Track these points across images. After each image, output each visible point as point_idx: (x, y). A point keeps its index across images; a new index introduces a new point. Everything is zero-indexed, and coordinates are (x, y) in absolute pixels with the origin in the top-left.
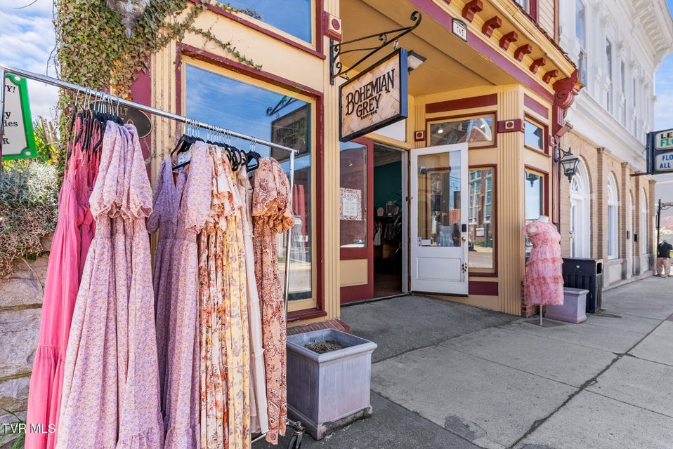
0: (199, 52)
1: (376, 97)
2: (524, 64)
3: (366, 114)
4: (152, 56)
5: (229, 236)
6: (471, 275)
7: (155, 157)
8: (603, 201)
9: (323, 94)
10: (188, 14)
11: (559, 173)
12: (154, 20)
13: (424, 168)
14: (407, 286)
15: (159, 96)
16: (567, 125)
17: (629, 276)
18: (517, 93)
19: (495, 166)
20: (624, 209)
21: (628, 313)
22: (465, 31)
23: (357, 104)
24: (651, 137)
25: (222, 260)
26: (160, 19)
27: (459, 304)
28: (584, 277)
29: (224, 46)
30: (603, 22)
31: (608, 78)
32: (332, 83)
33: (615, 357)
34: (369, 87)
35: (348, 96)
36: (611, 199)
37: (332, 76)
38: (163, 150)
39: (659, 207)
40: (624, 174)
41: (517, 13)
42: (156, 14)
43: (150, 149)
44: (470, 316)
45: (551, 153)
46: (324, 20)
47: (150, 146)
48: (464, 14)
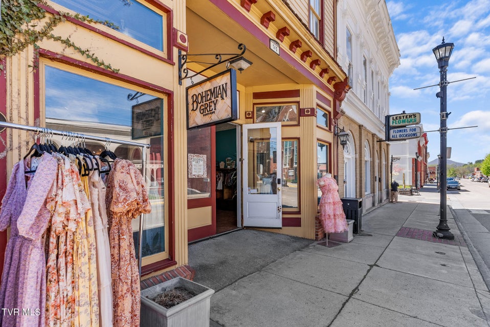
0: (58, 57)
1: (214, 101)
2: (316, 72)
3: (207, 112)
4: (8, 59)
5: (80, 234)
6: (284, 213)
7: (11, 149)
8: (362, 159)
9: (173, 93)
10: (46, 23)
11: (338, 143)
12: (10, 27)
13: (252, 138)
14: (240, 223)
15: (15, 94)
16: (342, 111)
17: (376, 204)
18: (312, 90)
19: (298, 139)
20: (374, 163)
21: (376, 232)
22: (278, 48)
23: (200, 103)
24: (388, 118)
25: (72, 256)
26: (16, 26)
27: (276, 233)
28: (352, 211)
29: (83, 53)
30: (362, 46)
31: (364, 82)
32: (180, 83)
33: (369, 267)
34: (209, 93)
35: (193, 97)
36: (367, 157)
37: (180, 78)
38: (20, 143)
39: (392, 160)
40: (373, 141)
41: (311, 39)
42: (11, 22)
43: (6, 143)
44: (283, 243)
45: (332, 131)
46: (173, 35)
47: (5, 140)
48: (278, 36)
